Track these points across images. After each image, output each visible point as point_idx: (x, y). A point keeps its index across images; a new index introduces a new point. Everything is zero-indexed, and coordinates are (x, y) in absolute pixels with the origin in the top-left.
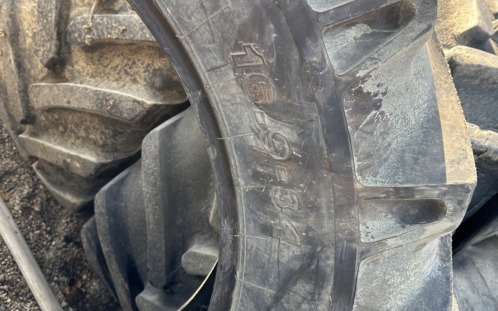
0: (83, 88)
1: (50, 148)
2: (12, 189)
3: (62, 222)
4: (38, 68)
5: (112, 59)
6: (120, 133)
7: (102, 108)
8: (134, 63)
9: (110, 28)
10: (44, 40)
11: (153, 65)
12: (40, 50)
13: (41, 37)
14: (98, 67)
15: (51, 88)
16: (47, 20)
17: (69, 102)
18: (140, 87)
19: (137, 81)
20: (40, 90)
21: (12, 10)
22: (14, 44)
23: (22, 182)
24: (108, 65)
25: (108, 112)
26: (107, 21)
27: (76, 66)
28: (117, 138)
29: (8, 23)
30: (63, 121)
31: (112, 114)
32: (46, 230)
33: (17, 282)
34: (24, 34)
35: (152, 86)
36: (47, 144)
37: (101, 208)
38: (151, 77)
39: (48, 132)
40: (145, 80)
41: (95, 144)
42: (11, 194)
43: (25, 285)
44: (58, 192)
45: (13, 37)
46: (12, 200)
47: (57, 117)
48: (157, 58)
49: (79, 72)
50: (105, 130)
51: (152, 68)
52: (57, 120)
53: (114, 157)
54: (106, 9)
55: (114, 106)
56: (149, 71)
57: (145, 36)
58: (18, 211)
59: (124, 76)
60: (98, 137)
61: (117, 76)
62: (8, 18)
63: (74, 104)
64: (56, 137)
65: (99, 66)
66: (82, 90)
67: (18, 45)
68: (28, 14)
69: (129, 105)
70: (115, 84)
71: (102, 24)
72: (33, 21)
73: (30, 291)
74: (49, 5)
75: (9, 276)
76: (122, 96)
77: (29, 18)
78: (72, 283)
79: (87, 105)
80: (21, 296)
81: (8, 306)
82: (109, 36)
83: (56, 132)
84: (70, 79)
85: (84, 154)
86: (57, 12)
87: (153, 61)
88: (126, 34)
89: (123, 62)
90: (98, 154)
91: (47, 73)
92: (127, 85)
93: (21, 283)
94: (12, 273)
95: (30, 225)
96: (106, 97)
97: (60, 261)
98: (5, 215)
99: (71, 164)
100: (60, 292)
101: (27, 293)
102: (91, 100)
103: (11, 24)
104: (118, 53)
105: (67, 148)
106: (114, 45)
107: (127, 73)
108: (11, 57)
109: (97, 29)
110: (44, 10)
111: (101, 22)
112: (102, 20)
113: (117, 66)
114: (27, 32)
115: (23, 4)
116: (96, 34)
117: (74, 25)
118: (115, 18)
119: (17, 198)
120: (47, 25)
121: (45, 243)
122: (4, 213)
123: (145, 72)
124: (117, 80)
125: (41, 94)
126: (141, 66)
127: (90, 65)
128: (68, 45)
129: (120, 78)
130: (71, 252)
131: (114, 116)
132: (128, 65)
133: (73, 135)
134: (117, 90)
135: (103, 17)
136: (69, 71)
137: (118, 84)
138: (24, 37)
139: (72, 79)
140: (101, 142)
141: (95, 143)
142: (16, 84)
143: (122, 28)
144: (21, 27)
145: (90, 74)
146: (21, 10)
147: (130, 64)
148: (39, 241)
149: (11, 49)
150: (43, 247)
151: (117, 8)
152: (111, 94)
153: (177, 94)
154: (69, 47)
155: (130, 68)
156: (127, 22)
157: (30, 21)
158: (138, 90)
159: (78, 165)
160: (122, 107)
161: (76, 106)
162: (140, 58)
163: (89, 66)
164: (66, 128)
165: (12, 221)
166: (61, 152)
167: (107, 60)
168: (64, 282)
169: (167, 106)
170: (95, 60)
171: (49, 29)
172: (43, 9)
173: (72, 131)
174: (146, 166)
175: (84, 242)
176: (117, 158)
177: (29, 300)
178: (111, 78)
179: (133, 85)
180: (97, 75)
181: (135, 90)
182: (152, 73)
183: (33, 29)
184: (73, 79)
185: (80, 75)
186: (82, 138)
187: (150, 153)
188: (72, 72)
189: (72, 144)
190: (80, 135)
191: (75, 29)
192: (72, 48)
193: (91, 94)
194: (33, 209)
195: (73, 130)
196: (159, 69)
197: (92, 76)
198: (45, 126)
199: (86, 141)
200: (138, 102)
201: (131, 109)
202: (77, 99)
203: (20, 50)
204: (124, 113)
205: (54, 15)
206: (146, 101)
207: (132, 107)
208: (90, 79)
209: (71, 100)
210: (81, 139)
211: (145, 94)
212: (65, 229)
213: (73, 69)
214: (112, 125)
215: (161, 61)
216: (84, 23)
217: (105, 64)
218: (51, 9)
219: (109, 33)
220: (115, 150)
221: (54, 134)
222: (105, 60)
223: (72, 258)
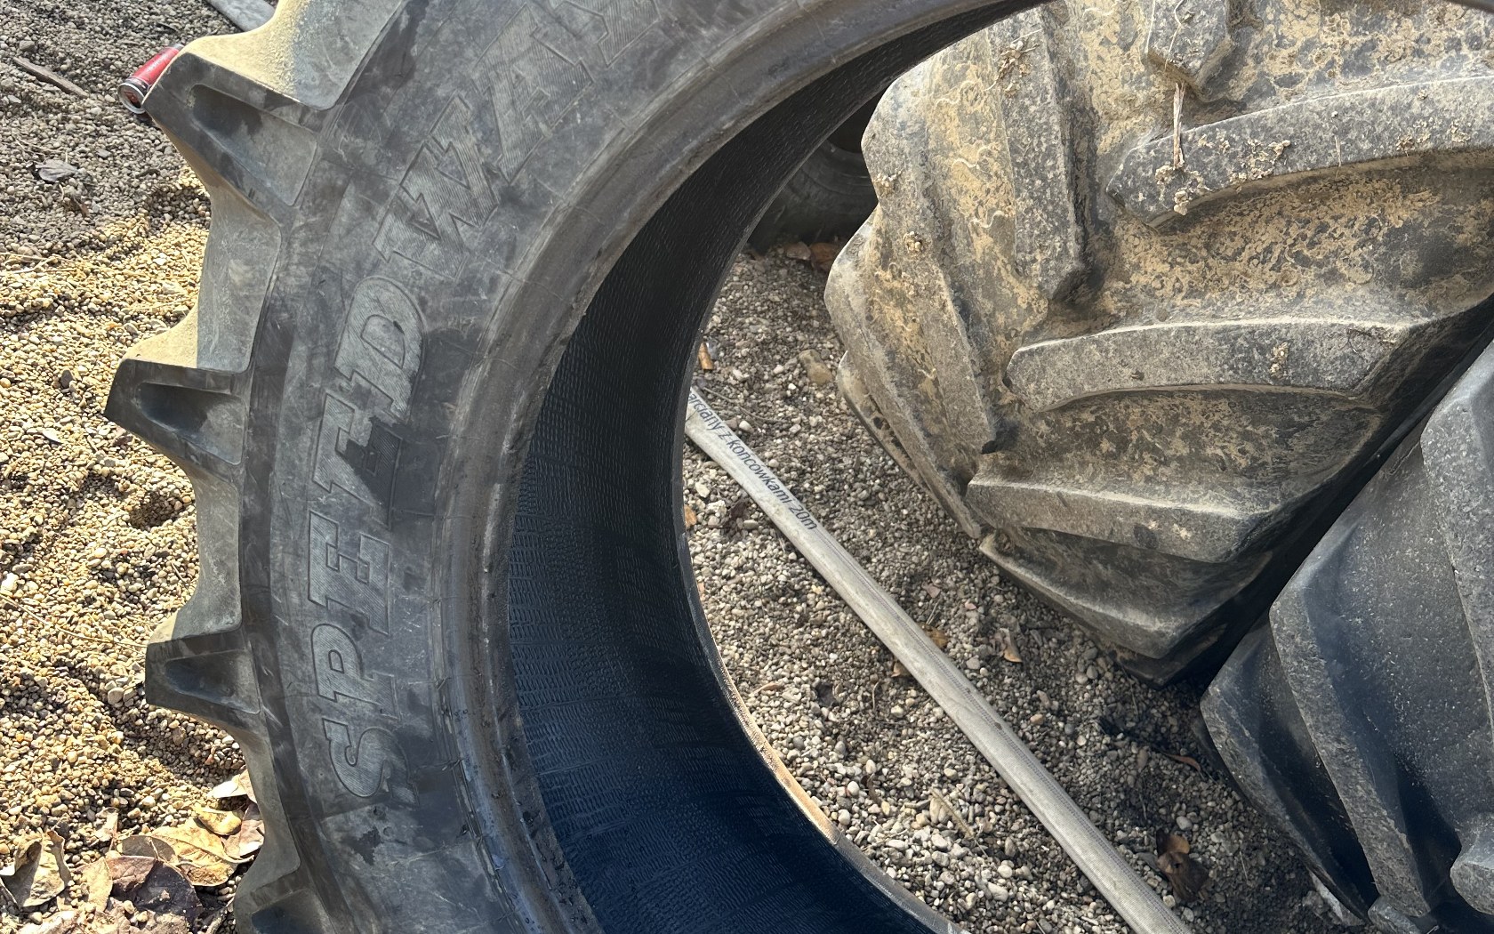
0: (1179, 332)
1: (1087, 499)
2: (938, 617)
3: (1076, 682)
4: (1018, 306)
5: (1249, 234)
6: (1302, 427)
7: (1250, 372)
8: (1323, 228)
9: (1241, 155)
10: (1044, 233)
11: (1384, 221)
12: (1034, 261)
13: (1032, 228)
14: (1207, 265)
15: (1078, 349)
16: (1044, 179)
17: (1139, 376)
18: (1354, 290)
19: (1342, 276)
20: (1044, 360)
21: (927, 177)
22: (947, 261)
23: (952, 593)
24: (1239, 252)
25: (1274, 379)
26: (1228, 138)
27: (1134, 279)
28: (1292, 442)
29: (923, 213)
30: (1111, 427)
31: (1287, 383)
32: (1050, 710)
33: (1045, 855)
34: (965, 229)
35: (1391, 278)
36: (1070, 492)
37: (1298, 640)
38: (1385, 254)
39: (1061, 460)
40: (1366, 267)
41: (1224, 469)
42: (944, 631)
43: (1065, 860)
44: (1098, 609)
45: (940, 245)
46: (954, 646)
47: (1092, 419)
48: (1395, 197)
49: (1150, 291)
50: (1254, 426)
51: (1385, 230)
52: (1092, 426)
53: (1283, 496)
54: (1205, 105)
55: (1292, 359)
56: (1374, 240)
57: (1357, 147)
58: (977, 671)
59: (1295, 274)
60: (1233, 451)
61: (1273, 277)
62: (922, 199)
63: (1159, 378)
64: (1090, 469)
65: (1210, 261)
66: (1177, 337)
67: (953, 260)
68: (972, 177)
69: (1339, 347)
70: (1270, 299)
71: (1214, 148)
72: (988, 191)
73: (1080, 874)
74: (1043, 139)
75: (1022, 840)
76: (1309, 327)
77: (977, 184)
78: (1163, 846)
79: (1202, 372)
80: (1064, 890)
81: (1054, 917)
82: (1242, 176)
83: (1088, 457)
84: (1122, 314)
85: (1196, 501)
86: (1067, 150)
87: (1383, 210)
88: (1294, 157)
89: (1287, 234)
90: (1237, 496)
91: (1045, 312)
92: (1309, 292)
93: (1055, 857)
94: (1025, 831)
95: (1015, 702)
96: (1259, 341)
97: (1113, 786)
98: (959, 686)
99: (1160, 533)
100: (1147, 868)
101: (1074, 882)
102: (1212, 359)
103: (930, 214)
104: (1266, 212)
105: (1137, 493)
106: (1254, 195)
107: (1305, 262)
108: (946, 295)
109: (1202, 167)
110: (1032, 156)
111: (1210, 145)
112: (1211, 138)
113: (1268, 250)
114: (975, 220)
115: (951, 154)
116: (1199, 179)
117: (1130, 172)
118: (1252, 123)
119: (961, 636)
120: (1044, 193)
121: (1062, 743)
122: (955, 681)
123: (1362, 245)
124: (1274, 286)
125: (1049, 370)
126: (1347, 232)
127: (1179, 264)
128: (1104, 228)
129: (1285, 279)
130: (1132, 759)
131: (1293, 386)
132: (1304, 237)
133: (1146, 456)
134: (1283, 313)
135: (1213, 129)
136: (1116, 292)
137: (1279, 295)
138: (968, 237)
139: (1128, 314)
140: (1243, 462)
141: (1224, 466)
142: (966, 359)
143: (1278, 146)
144: (954, 215)
145: (1186, 287)
146: (949, 170)
147: (1309, 234)
148: (1047, 739)
149: (941, 275)
150: (1061, 754)
151: (1238, 94)
152: (1274, 329)
153: (1463, 281)
154: (1108, 232)
155: (1312, 245)
156: (1292, 125)
157: (979, 193)
158: (1348, 300)
159: (1184, 533)
160: (1315, 356)
161: (1164, 382)
162: (1338, 210)
163: (1178, 269)
164: (1122, 444)
165: (978, 698)
166: (1125, 505)
167: (1233, 240)
168: (1142, 843)
169: (1441, 324)
170: (1196, 247)
171: (1052, 202)
172: (1028, 152)
173: (1142, 446)
174: (1453, 507)
175: (1219, 733)
176: (1291, 494)
177: (1085, 899)
178: (1252, 284)
179: (1330, 291)
180: (1206, 286)
181: (1340, 302)
182: (1385, 244)
183: (993, 210)
184: (1133, 313)
185: (1153, 296)
186: (1180, 459)
187: (1458, 470)
188: (1126, 295)
189: (1148, 479)
190: (1170, 453)
191: (1134, 181)
192: (1118, 231)
193: (1208, 342)
194: (1003, 658)
195: (1149, 443)
196: (1407, 227)
197: (1193, 292)
198: (1050, 445)
199: (1194, 466)
200: (1366, 334)
201: (1344, 357)
202: (1166, 364)
203: (960, 271)
204: (1325, 372)
205: (1061, 161)
206: (1387, 326)
207: (1347, 351)
208: (1185, 301)
209: (1145, 369)
210: (1174, 465)
211: (1374, 305)
212: (1091, 700)
213: (1128, 286)
214: (1275, 409)
215: (1408, 203)
216: (1157, 162)
217: (1229, 252)
218: (1050, 148)
219: (1239, 169)
220: (1284, 475)
221: (1083, 464)
222: (1228, 242)
223: (1138, 775)
